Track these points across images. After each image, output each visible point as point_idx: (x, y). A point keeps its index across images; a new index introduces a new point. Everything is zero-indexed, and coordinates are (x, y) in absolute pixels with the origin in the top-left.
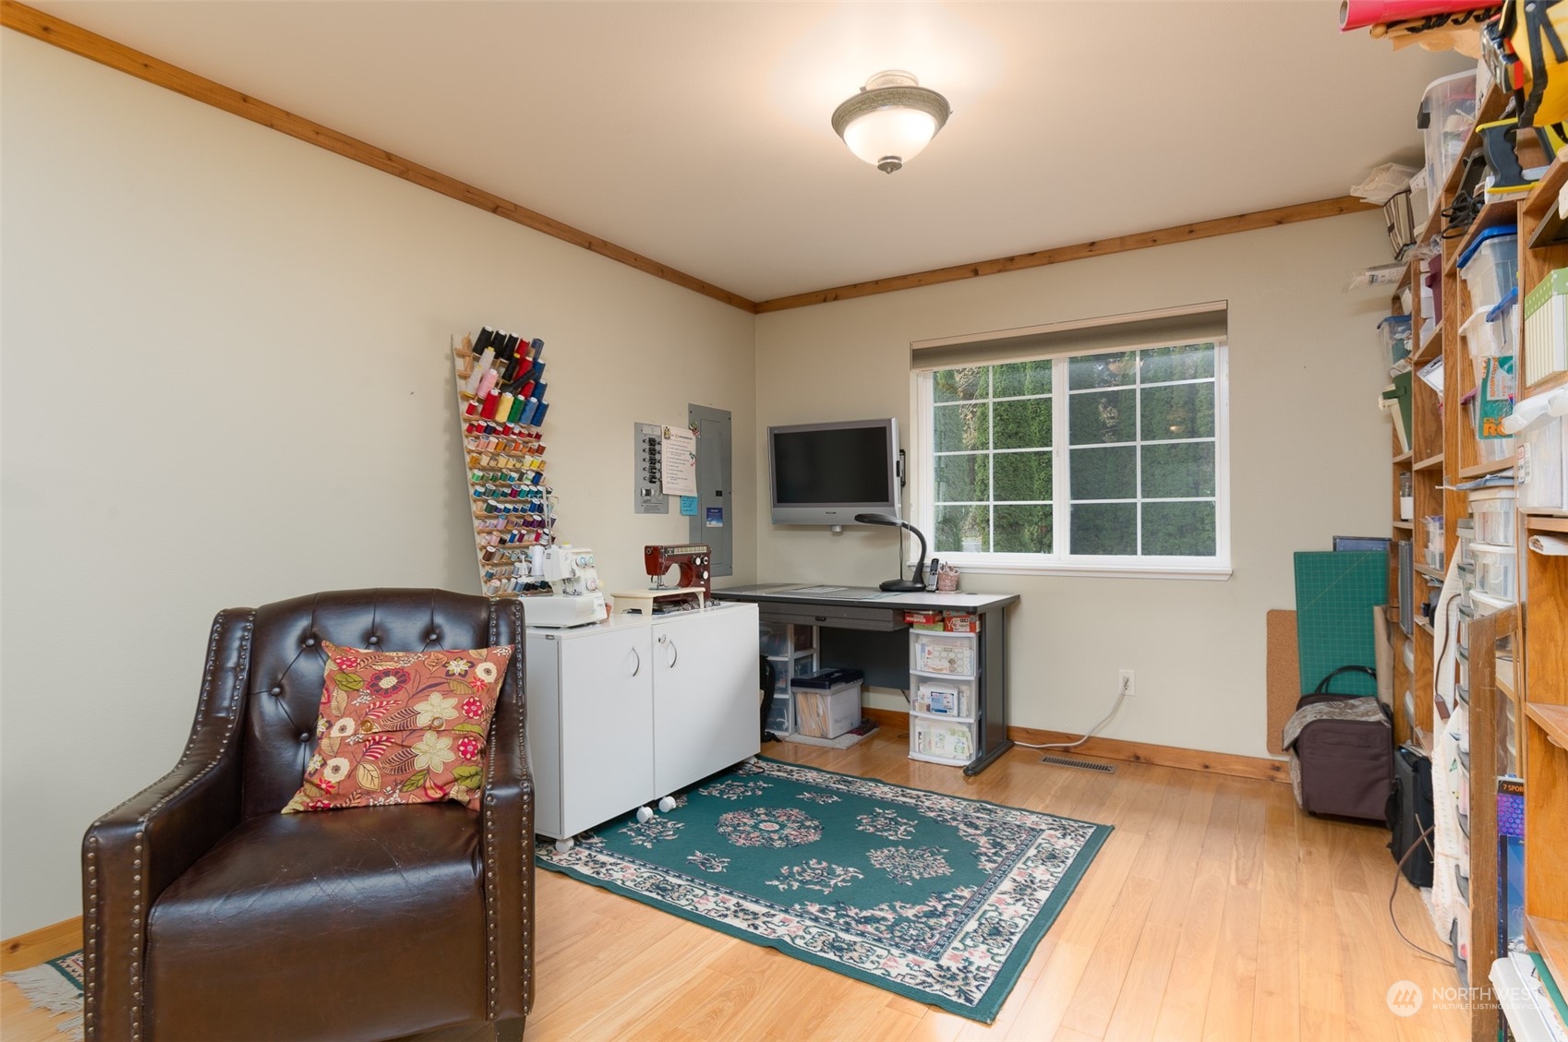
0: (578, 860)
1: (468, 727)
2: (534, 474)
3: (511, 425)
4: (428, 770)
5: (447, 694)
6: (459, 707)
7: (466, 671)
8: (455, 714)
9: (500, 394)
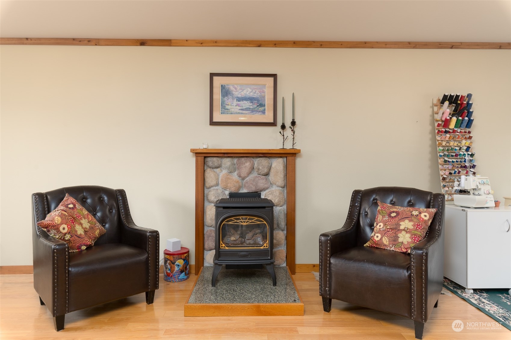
0: (473, 298)
1: (416, 232)
2: (466, 147)
3: (456, 129)
4: (402, 242)
5: (410, 221)
6: (414, 225)
7: (418, 215)
8: (412, 227)
9: (451, 118)
